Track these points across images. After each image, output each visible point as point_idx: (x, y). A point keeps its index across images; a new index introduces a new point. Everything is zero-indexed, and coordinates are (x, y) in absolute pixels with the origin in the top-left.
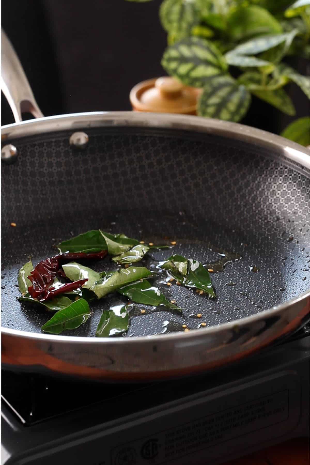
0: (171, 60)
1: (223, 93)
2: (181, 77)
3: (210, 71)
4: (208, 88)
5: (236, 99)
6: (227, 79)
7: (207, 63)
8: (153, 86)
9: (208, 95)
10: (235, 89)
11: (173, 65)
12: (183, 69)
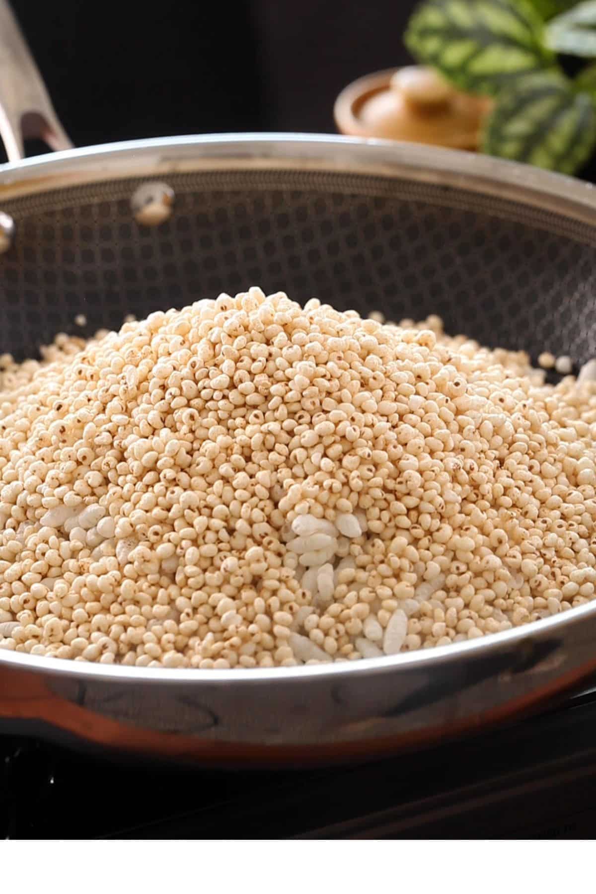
0: (426, 32)
1: (539, 110)
2: (450, 72)
3: (514, 60)
4: (507, 100)
5: (567, 124)
6: (553, 79)
7: (508, 42)
8: (385, 88)
9: (507, 115)
10: (566, 103)
11: (431, 45)
12: (455, 54)
